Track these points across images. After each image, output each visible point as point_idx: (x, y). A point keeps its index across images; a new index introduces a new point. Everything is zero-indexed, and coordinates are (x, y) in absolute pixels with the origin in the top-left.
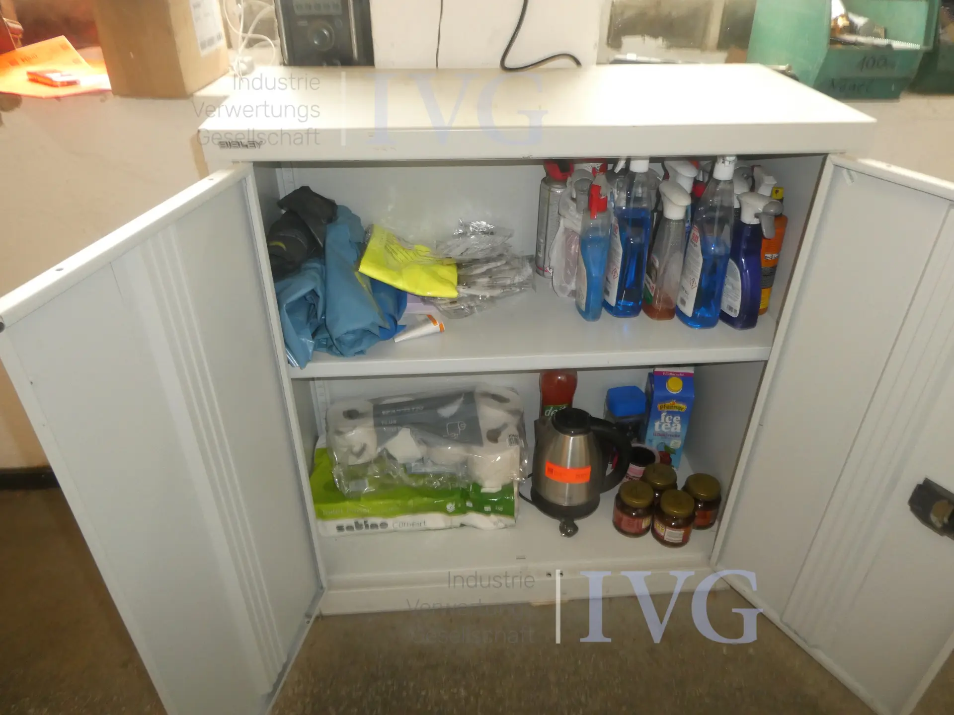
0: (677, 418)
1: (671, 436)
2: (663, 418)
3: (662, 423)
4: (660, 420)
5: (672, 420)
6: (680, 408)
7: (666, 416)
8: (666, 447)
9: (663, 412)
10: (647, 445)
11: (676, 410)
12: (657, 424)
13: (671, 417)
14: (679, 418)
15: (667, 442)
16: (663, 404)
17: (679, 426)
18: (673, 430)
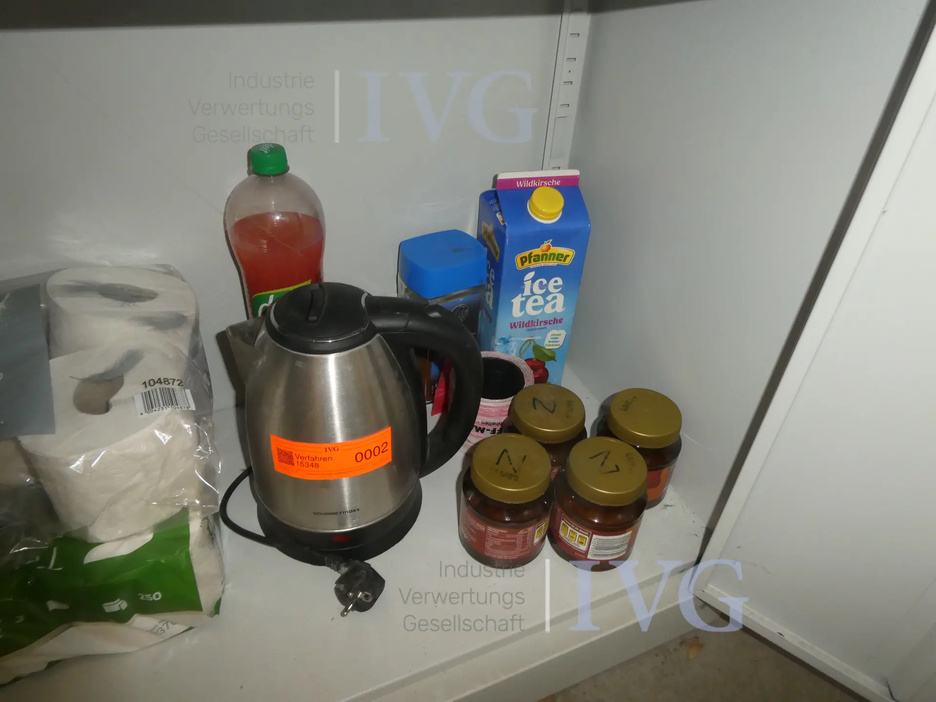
0: (556, 281)
1: (546, 323)
2: (528, 284)
3: (528, 297)
4: (522, 291)
5: (546, 286)
6: (560, 257)
7: (533, 280)
8: (537, 348)
9: (529, 270)
10: (498, 353)
11: (554, 263)
12: (517, 301)
13: (545, 282)
14: (560, 282)
15: (537, 338)
16: (526, 254)
17: (560, 298)
18: (548, 309)
